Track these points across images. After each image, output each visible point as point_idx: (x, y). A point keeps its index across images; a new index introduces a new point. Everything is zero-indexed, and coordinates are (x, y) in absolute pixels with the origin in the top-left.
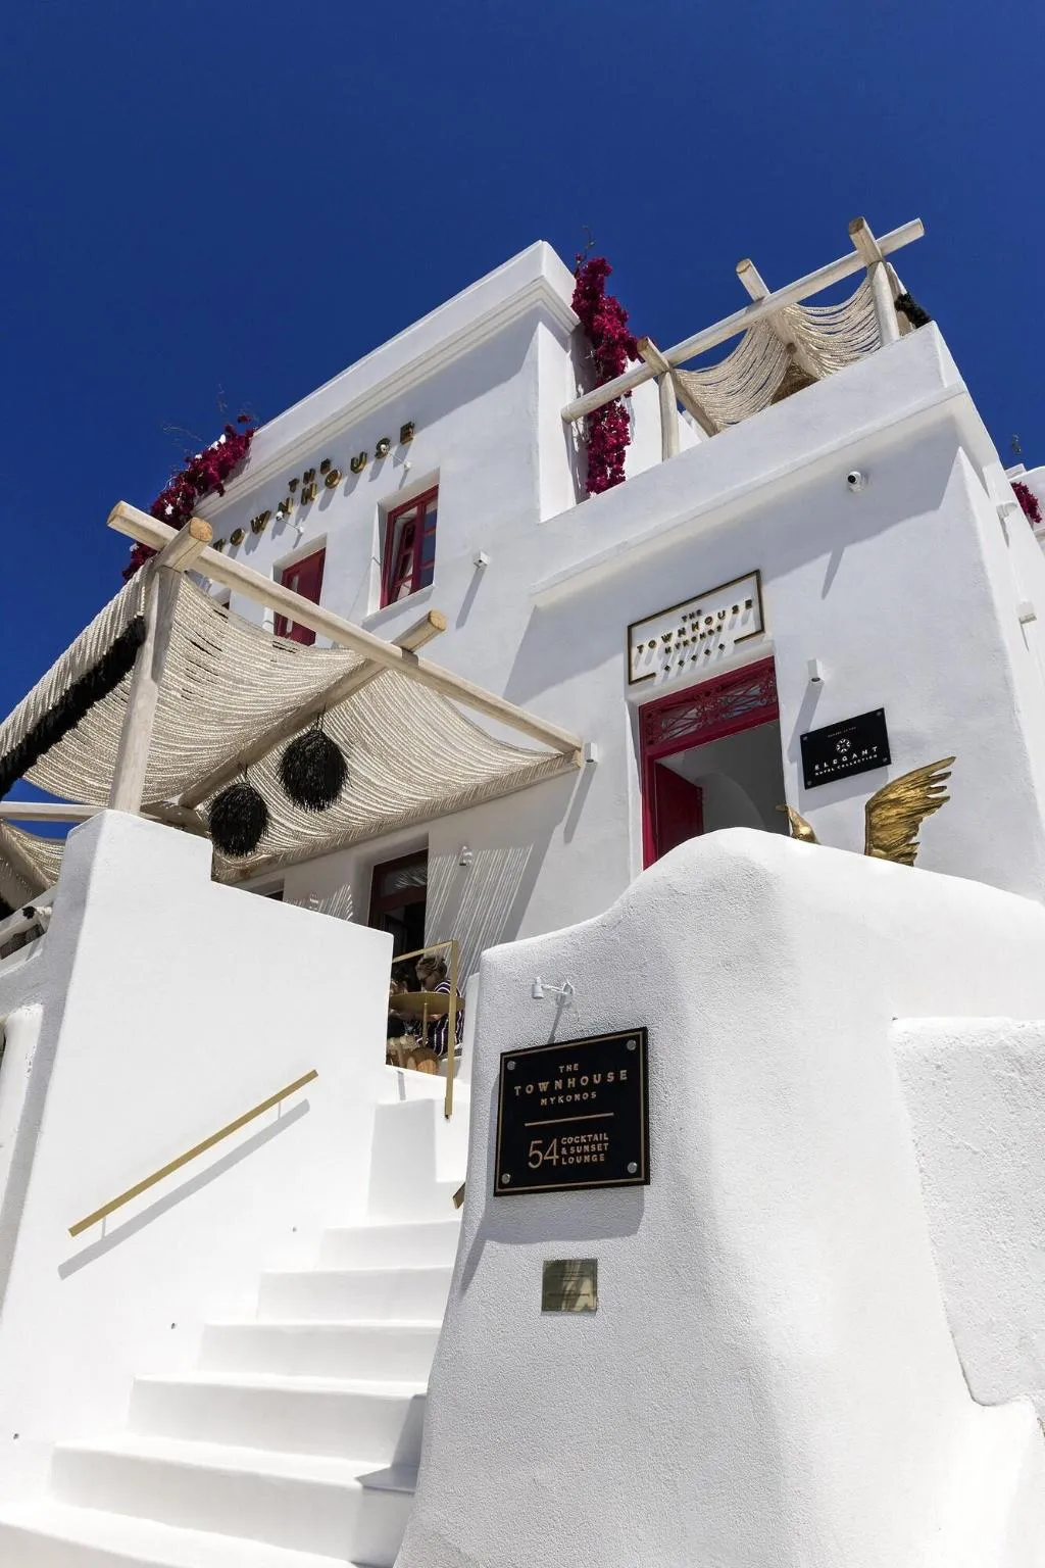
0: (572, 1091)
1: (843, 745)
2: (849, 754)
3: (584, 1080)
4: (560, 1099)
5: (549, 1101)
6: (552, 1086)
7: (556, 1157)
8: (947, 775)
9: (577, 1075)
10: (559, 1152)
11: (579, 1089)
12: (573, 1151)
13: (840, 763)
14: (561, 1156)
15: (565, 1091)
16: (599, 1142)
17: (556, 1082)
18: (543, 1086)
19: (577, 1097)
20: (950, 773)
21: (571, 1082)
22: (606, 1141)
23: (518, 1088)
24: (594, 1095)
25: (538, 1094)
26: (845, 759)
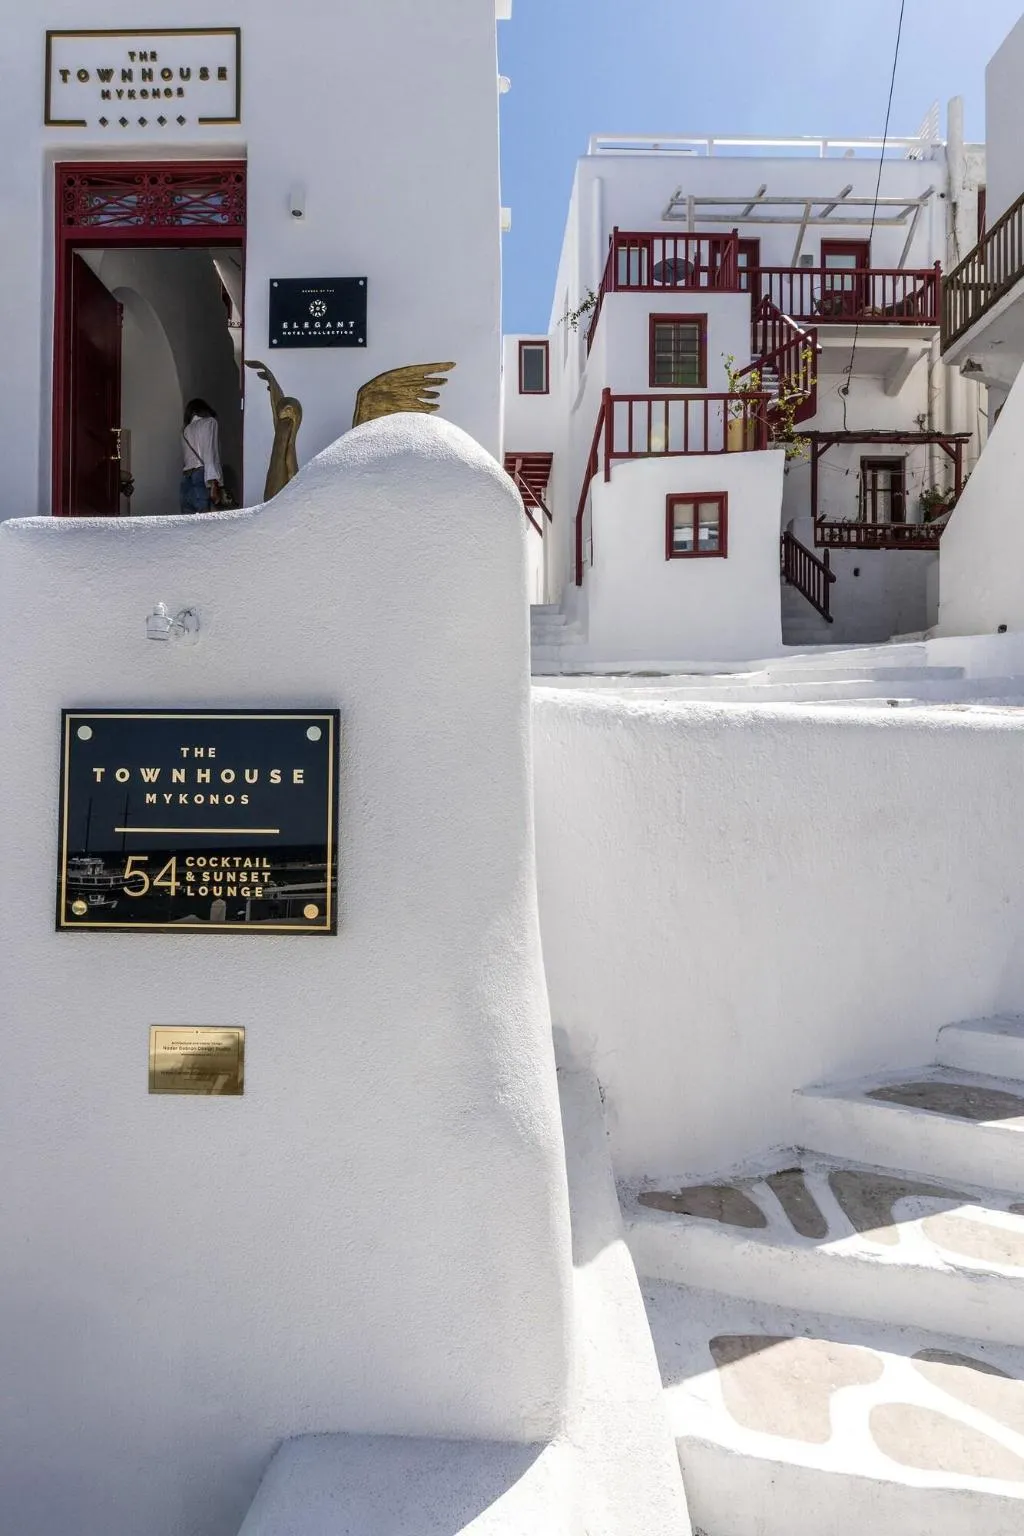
0: (206, 790)
1: (318, 308)
2: (323, 321)
3: (228, 776)
4: (183, 799)
5: (160, 798)
6: (165, 776)
7: (173, 884)
8: (442, 381)
9: (216, 767)
10: (180, 877)
11: (216, 786)
12: (206, 877)
13: (312, 328)
14: (185, 883)
15: (191, 786)
16: (254, 869)
17: (175, 771)
18: (150, 775)
19: (214, 799)
20: (446, 380)
21: (204, 776)
22: (266, 870)
23: (99, 771)
24: (245, 800)
25: (137, 785)
26: (317, 325)
